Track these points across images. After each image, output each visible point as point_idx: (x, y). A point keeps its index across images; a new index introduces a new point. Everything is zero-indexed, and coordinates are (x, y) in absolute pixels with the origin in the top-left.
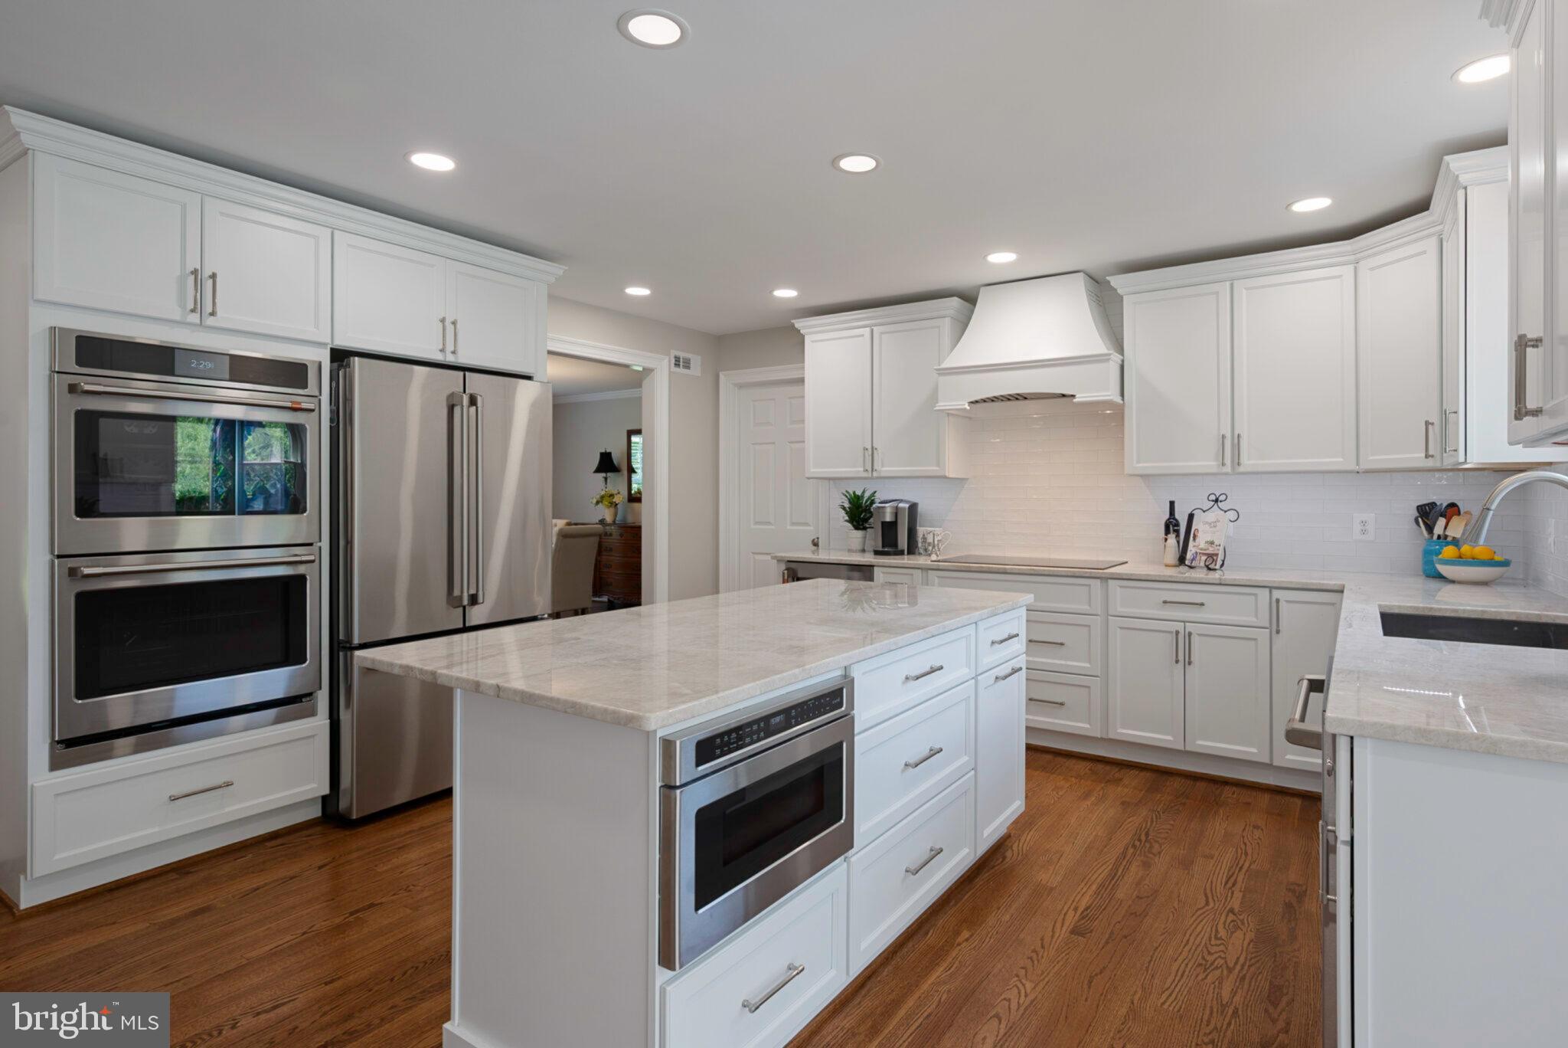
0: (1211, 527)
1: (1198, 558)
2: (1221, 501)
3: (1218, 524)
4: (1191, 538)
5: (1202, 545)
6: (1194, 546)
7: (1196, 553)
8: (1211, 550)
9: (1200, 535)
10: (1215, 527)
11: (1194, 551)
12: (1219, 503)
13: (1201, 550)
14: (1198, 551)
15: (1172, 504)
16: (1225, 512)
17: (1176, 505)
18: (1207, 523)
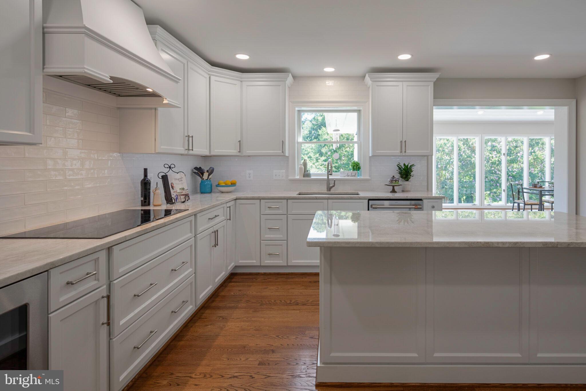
0: (179, 181)
1: (179, 197)
2: (172, 168)
3: (182, 179)
4: (171, 188)
5: (179, 191)
6: (174, 192)
7: (177, 195)
8: (184, 193)
9: (175, 185)
10: (182, 181)
11: (175, 194)
12: (172, 169)
13: (179, 193)
14: (177, 194)
15: (146, 170)
16: (178, 173)
17: (148, 171)
18: (176, 179)
